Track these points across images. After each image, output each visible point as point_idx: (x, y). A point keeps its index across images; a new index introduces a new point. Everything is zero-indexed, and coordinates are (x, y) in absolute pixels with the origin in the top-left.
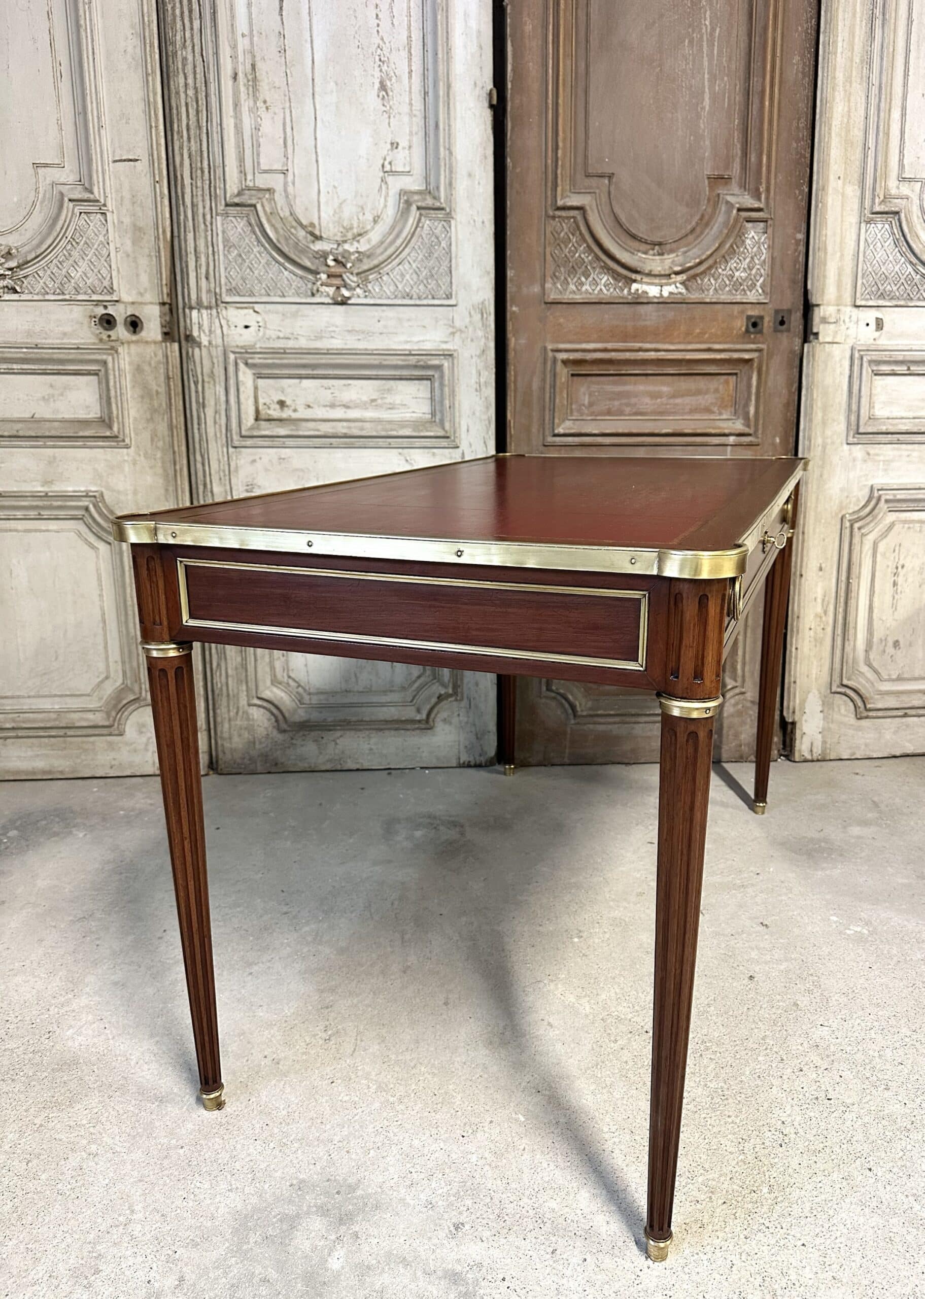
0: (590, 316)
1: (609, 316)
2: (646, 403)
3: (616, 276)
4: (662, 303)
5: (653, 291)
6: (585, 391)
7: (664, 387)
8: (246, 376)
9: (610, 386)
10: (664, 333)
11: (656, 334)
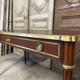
0: (65, 11)
1: (68, 10)
2: (73, 22)
3: (69, 5)
4: (76, 7)
5: (74, 5)
6: (64, 21)
7: (76, 20)
8: (32, 22)
9: (68, 20)
10: (76, 11)
11: (75, 12)
